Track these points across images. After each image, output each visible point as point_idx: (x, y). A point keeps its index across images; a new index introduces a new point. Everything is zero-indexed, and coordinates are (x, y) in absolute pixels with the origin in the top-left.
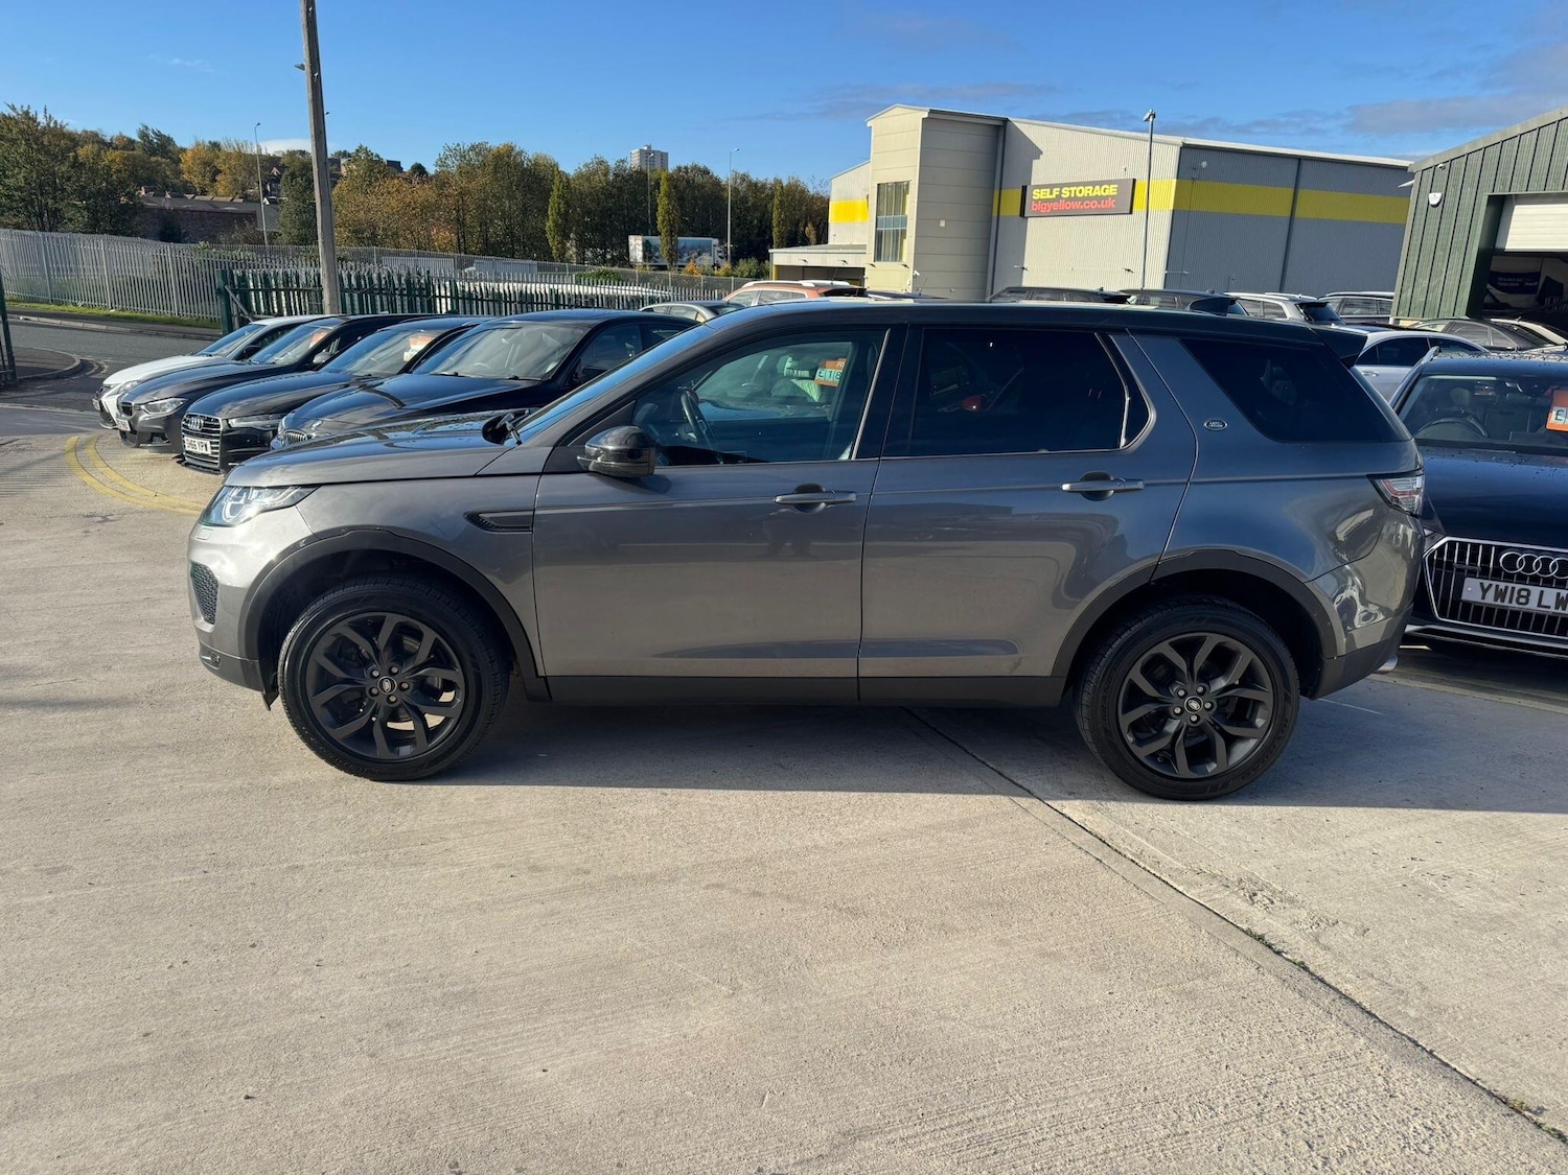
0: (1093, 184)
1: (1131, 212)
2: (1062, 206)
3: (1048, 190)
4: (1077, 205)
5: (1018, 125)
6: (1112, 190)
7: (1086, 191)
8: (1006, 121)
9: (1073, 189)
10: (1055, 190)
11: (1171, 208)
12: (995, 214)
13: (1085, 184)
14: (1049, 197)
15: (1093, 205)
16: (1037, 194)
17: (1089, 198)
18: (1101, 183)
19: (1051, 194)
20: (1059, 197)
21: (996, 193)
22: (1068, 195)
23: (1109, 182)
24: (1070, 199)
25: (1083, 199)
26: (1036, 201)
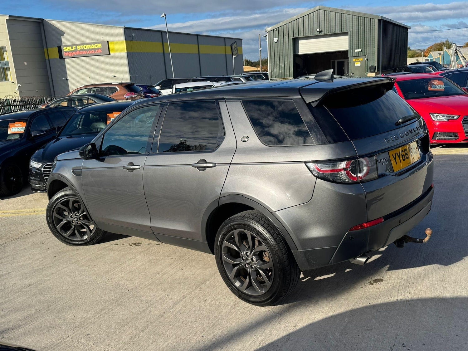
0: (91, 44)
1: (110, 54)
2: (78, 53)
3: (70, 47)
4: (85, 53)
5: (49, 22)
6: (99, 46)
7: (88, 47)
8: (43, 20)
9: (82, 46)
10: (73, 47)
11: (126, 51)
12: (47, 58)
13: (87, 44)
14: (71, 50)
15: (93, 52)
16: (65, 49)
17: (89, 49)
18: (94, 43)
19: (72, 48)
20: (76, 50)
21: (45, 50)
22: (80, 49)
23: (98, 43)
24: (81, 50)
25: (87, 50)
26: (66, 52)
